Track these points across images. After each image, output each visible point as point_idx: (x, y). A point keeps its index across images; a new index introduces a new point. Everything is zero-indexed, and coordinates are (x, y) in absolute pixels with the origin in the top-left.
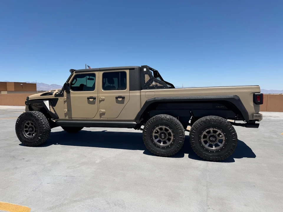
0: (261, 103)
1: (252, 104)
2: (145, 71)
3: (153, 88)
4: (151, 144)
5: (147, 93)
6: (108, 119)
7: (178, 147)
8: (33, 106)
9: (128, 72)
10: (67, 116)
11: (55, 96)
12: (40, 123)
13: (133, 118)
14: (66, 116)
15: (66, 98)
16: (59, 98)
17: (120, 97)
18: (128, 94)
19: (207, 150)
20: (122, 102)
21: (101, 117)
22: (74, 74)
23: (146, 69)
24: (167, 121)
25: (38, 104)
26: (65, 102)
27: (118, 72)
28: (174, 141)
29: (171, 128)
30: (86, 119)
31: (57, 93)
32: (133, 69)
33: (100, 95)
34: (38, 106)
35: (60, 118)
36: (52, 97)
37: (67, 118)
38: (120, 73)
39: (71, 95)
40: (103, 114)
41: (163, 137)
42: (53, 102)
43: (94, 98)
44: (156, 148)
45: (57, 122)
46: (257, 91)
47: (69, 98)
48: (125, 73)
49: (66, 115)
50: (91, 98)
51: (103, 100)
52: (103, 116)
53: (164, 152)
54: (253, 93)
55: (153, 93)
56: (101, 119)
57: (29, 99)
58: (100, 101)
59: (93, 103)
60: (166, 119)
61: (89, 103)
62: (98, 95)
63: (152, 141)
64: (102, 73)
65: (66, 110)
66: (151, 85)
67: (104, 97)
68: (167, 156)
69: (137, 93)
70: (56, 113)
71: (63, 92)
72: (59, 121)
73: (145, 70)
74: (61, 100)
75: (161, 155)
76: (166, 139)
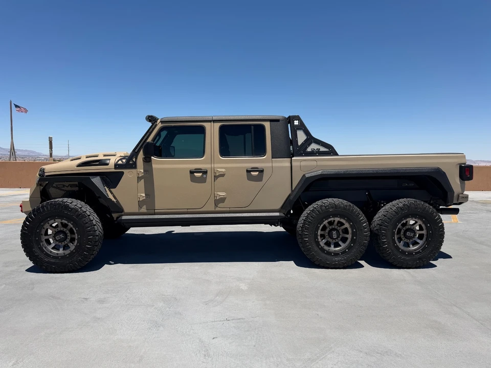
0: (471, 178)
1: (458, 180)
2: (296, 125)
3: (312, 153)
4: (316, 249)
5: (303, 163)
6: (231, 209)
7: (361, 251)
8: (54, 187)
9: (267, 125)
10: (145, 207)
11: (115, 168)
12: (87, 223)
13: (278, 206)
14: (140, 206)
15: (142, 171)
16: (125, 171)
17: (255, 170)
18: (270, 165)
19: (403, 252)
20: (259, 179)
21: (216, 206)
22: (159, 125)
23: (297, 121)
24: (345, 209)
25: (67, 184)
26: (139, 179)
27: (250, 125)
28: (353, 241)
29: (349, 221)
30: (186, 210)
31: (120, 162)
32: (277, 121)
33: (216, 165)
35: (126, 210)
36: (110, 167)
37: (144, 210)
38: (252, 127)
39: (154, 166)
40: (223, 200)
41: (335, 236)
42: (112, 179)
43: (205, 172)
44: (325, 255)
45: (121, 220)
46: (462, 161)
47: (148, 171)
48: (262, 128)
49: (141, 204)
50: (198, 170)
51: (223, 175)
52: (221, 205)
53: (338, 261)
54: (459, 164)
55: (314, 163)
56: (218, 209)
57: (46, 174)
58: (216, 177)
59: (202, 180)
60: (343, 206)
61: (194, 180)
62: (213, 165)
63: (318, 244)
64: (218, 125)
65: (144, 195)
66: (309, 149)
67: (223, 170)
68: (342, 267)
69: (285, 163)
70: (117, 201)
71: (134, 160)
72: (124, 217)
73: (296, 123)
74: (129, 176)
75: (333, 267)
76: (339, 239)
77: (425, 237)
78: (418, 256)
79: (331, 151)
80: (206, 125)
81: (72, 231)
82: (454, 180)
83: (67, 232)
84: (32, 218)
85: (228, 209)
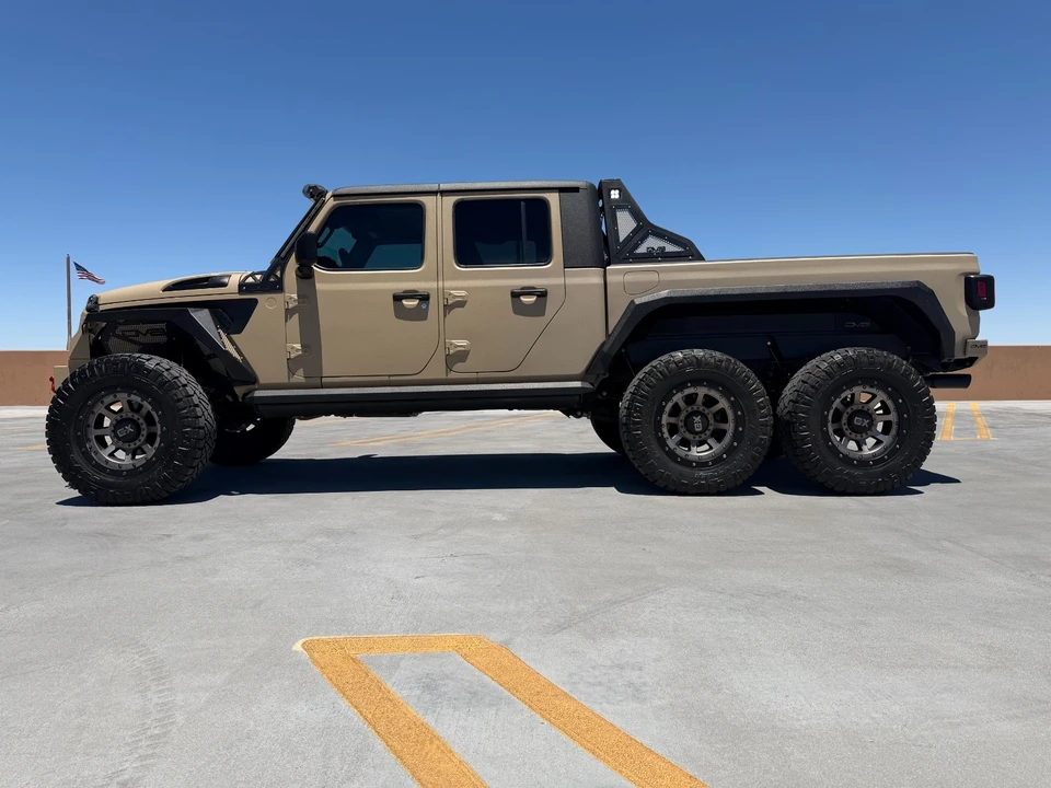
0: (990, 304)
1: (962, 308)
2: (615, 199)
3: (650, 257)
4: (658, 453)
5: (629, 278)
6: (481, 375)
7: (754, 458)
8: (118, 337)
9: (553, 200)
10: (301, 371)
11: (241, 291)
12: (180, 400)
13: (580, 366)
14: (291, 372)
15: (295, 296)
16: (261, 298)
17: (528, 291)
18: (561, 281)
19: (847, 460)
20: (538, 310)
21: (449, 368)
22: (330, 203)
23: (617, 191)
24: (718, 367)
25: (143, 328)
26: (289, 313)
27: (518, 201)
28: (737, 436)
29: (726, 393)
30: (386, 378)
31: (250, 280)
32: (576, 190)
33: (448, 284)
34: (141, 339)
35: (262, 379)
36: (231, 291)
37: (299, 377)
38: (522, 203)
39: (319, 286)
40: (462, 356)
41: (698, 427)
42: (234, 314)
43: (425, 298)
44: (677, 466)
45: (253, 398)
46: (969, 268)
47: (308, 295)
48: (543, 206)
49: (293, 365)
50: (411, 295)
51: (461, 304)
52: (458, 366)
53: (706, 478)
54: (963, 274)
55: (654, 277)
56: (452, 375)
57: (101, 308)
58: (448, 308)
59: (419, 315)
60: (712, 360)
61: (402, 313)
62: (441, 284)
63: (662, 443)
64: (451, 200)
65: (298, 346)
66: (642, 249)
67: (463, 293)
68: (715, 491)
69: (591, 277)
70: (244, 359)
71: (278, 274)
72: (258, 394)
73: (615, 194)
74: (268, 307)
75: (694, 491)
76: (708, 433)
77: (895, 427)
78: (879, 468)
79: (689, 252)
80: (428, 201)
81: (149, 419)
82: (954, 307)
83: (141, 421)
84: (68, 390)
85: (474, 375)
